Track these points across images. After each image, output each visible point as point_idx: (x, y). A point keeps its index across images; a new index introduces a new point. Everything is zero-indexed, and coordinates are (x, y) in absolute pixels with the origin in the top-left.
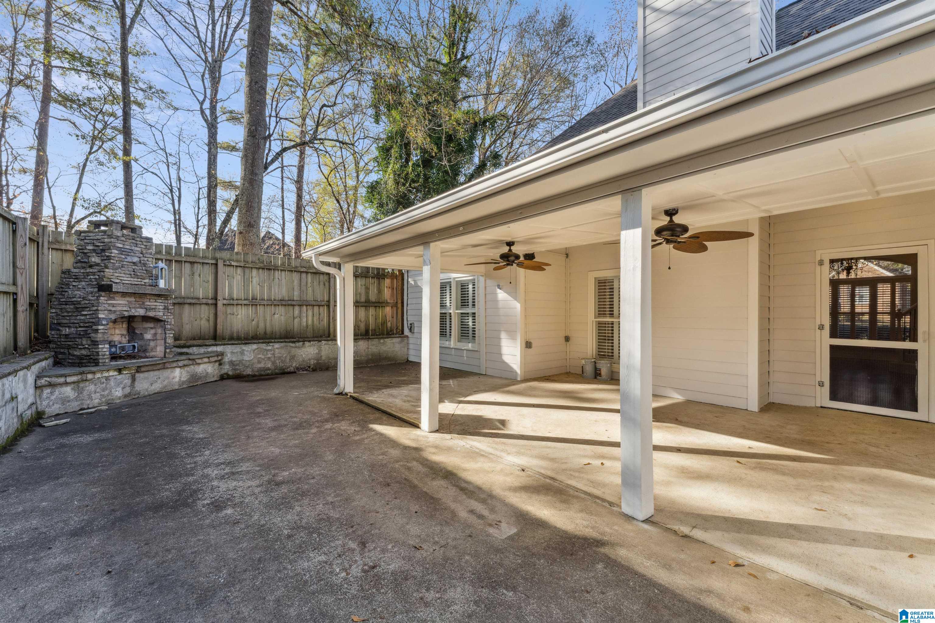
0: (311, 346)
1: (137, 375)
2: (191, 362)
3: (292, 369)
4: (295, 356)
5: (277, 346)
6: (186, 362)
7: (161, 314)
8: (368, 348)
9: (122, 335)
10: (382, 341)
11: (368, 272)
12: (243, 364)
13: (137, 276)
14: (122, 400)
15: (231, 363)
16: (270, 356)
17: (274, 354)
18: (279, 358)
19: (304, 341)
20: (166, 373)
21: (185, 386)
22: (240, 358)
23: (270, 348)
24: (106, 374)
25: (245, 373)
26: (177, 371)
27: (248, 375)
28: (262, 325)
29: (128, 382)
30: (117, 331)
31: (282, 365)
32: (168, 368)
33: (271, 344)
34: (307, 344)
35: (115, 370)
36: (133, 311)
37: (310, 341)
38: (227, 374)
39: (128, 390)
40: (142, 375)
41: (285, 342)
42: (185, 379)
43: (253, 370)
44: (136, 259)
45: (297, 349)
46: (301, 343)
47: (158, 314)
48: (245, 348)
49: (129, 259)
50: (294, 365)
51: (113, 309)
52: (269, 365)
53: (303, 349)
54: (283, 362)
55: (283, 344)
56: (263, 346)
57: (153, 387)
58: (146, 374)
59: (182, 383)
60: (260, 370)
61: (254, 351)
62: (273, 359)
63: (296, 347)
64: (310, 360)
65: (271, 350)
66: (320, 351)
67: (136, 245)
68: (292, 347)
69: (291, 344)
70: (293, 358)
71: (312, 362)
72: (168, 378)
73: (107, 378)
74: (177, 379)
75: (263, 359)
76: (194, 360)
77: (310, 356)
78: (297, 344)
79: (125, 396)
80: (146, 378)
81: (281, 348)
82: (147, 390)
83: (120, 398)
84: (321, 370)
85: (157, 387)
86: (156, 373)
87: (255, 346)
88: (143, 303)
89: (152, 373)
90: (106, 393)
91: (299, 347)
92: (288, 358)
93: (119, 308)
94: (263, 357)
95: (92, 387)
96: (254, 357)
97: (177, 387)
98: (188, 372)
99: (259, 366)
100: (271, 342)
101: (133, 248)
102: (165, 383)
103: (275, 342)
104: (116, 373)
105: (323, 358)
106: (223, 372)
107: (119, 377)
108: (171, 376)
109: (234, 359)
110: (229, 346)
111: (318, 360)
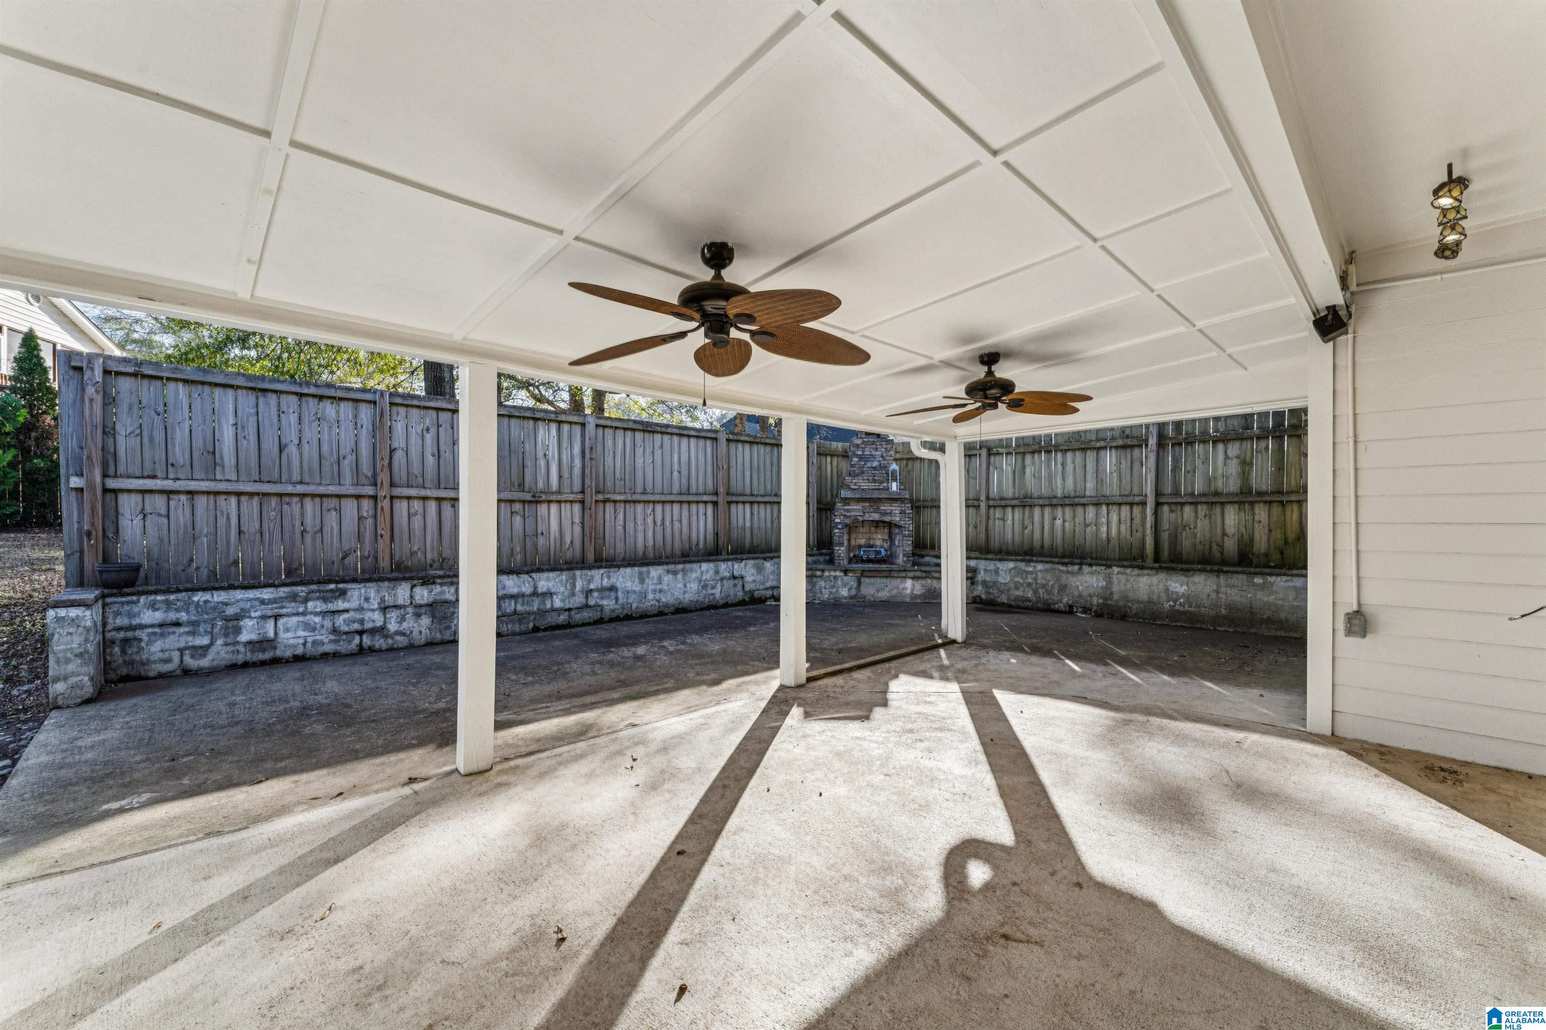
0: (1092, 573)
1: (863, 579)
2: (924, 575)
3: (1061, 606)
4: (1066, 586)
5: (1040, 567)
6: (918, 574)
7: (898, 519)
8: (1218, 592)
9: (884, 540)
10: (1258, 580)
11: (1248, 427)
12: (998, 588)
13: (875, 481)
14: (848, 600)
15: (984, 583)
16: (1030, 580)
17: (1035, 579)
18: (1044, 586)
19: (1081, 564)
20: (895, 582)
21: (918, 601)
22: (994, 578)
23: (1031, 569)
24: (833, 573)
25: (999, 600)
26: (909, 583)
27: (1003, 604)
28: (1037, 535)
29: (855, 584)
30: (879, 536)
31: (1046, 597)
32: (893, 577)
33: (1032, 564)
34: (1086, 569)
35: (841, 571)
36: (867, 515)
37: (1091, 565)
38: (979, 597)
39: (853, 592)
40: (867, 580)
41: (1052, 562)
42: (919, 593)
43: (1008, 598)
44: (875, 464)
45: (1069, 576)
46: (1076, 567)
47: (894, 518)
48: (1000, 565)
49: (869, 465)
50: (1065, 600)
51: (848, 514)
52: (1030, 594)
53: (1079, 577)
54: (1049, 592)
55: (1048, 566)
56: (1022, 565)
57: (880, 595)
58: (872, 580)
59: (913, 596)
60: (1017, 599)
61: (1010, 570)
62: (1034, 586)
63: (1068, 572)
64: (1090, 596)
65: (1032, 573)
66: (1110, 582)
67: (876, 449)
68: (1062, 571)
69: (1064, 568)
70: (1063, 588)
71: (1095, 601)
72: (898, 588)
73: (835, 578)
74: (909, 591)
75: (1022, 585)
76: (929, 572)
77: (1091, 591)
78: (1070, 568)
79: (851, 597)
80: (873, 584)
81: (1046, 571)
82: (873, 596)
83: (846, 598)
84: (1111, 617)
85: (884, 595)
86: (884, 580)
87: (1011, 565)
88: (878, 508)
89: (878, 580)
90: (834, 590)
91: (1073, 573)
92: (1056, 586)
93: (853, 513)
94: (1021, 581)
95: (822, 583)
96: (1011, 580)
97: (908, 600)
98: (923, 586)
99: (1016, 593)
100: (1033, 561)
101: (873, 453)
102: (895, 592)
103: (1037, 561)
104: (842, 574)
105: (1116, 597)
106: (976, 593)
107: (846, 578)
108: (902, 586)
109: (988, 579)
110: (982, 561)
111: (1105, 599)
